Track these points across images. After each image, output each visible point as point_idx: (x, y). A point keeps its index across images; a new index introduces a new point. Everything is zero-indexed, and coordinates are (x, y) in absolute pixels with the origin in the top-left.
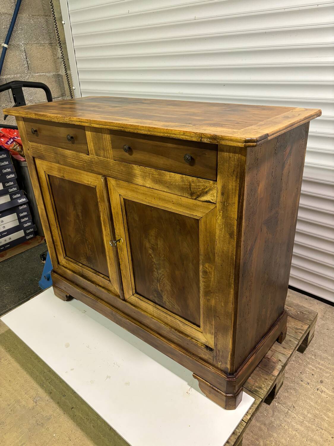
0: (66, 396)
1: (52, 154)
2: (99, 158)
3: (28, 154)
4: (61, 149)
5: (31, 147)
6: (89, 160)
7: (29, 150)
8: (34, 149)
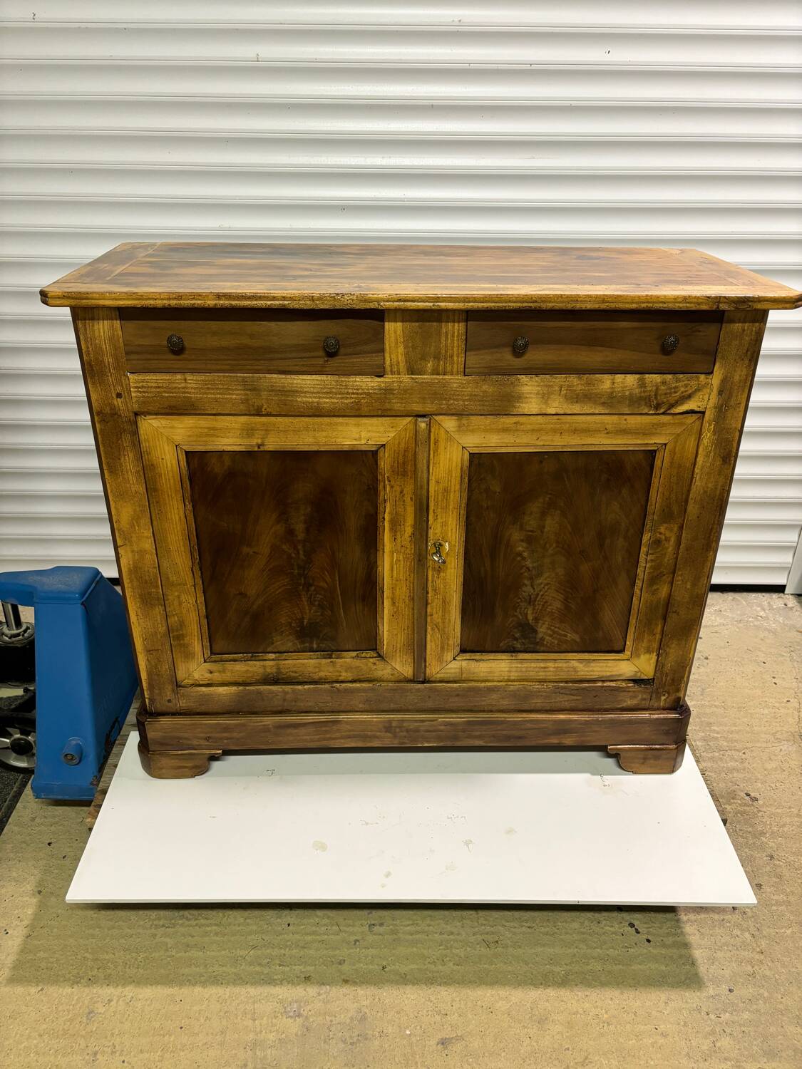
1: (232, 394)
2: (417, 378)
3: (111, 409)
4: (275, 376)
5: (136, 387)
6: (380, 389)
7: (120, 398)
8: (147, 392)
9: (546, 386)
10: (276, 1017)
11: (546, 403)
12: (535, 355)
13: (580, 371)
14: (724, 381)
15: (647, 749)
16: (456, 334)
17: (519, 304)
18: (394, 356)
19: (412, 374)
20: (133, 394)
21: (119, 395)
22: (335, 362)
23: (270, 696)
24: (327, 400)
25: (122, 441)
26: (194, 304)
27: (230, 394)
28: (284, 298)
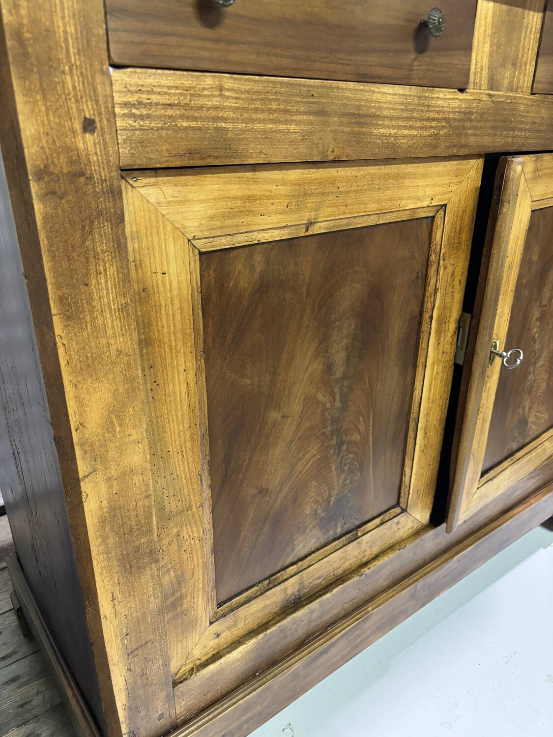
1: (291, 122)
2: (494, 95)
3: (71, 162)
5: (126, 105)
6: (460, 112)
7: (93, 131)
8: (148, 117)
16: (534, 29)
18: (479, 58)
19: (492, 89)
20: (120, 123)
21: (89, 125)
23: (295, 626)
24: (406, 132)
25: (93, 241)
27: (286, 122)
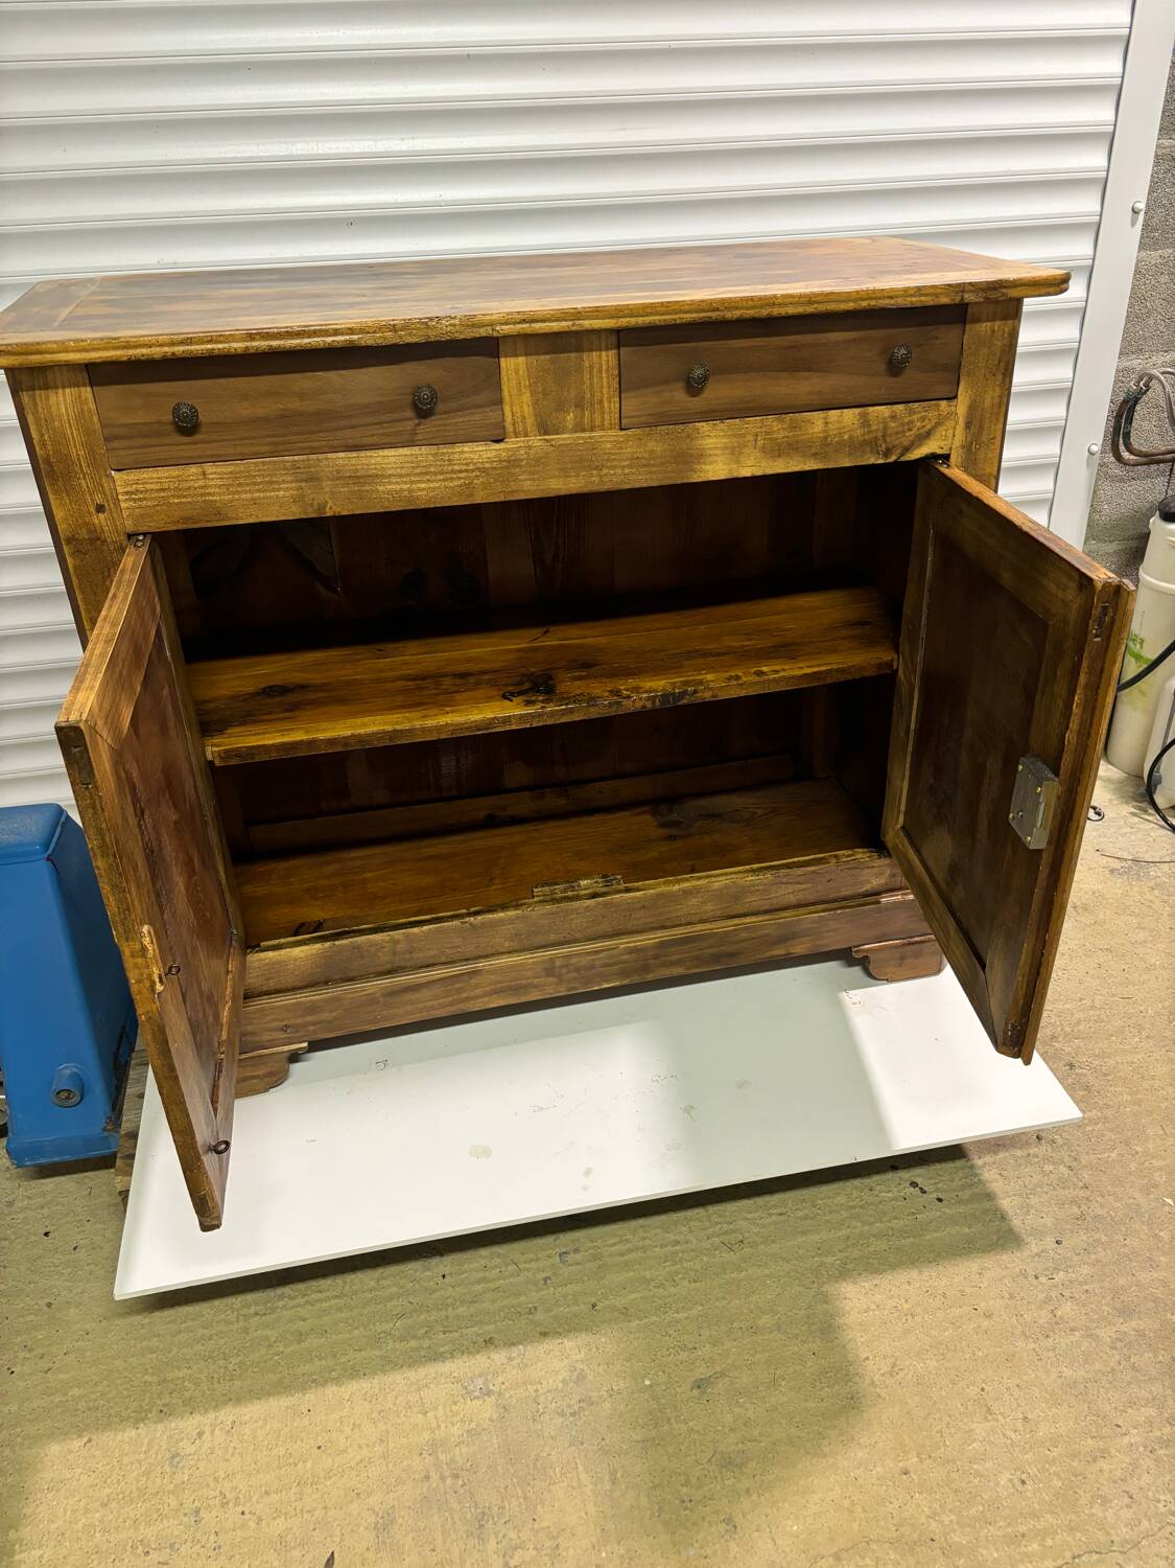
0: (536, 1308)
1: (279, 490)
2: (552, 440)
3: (90, 532)
4: (342, 455)
5: (127, 493)
6: (500, 461)
7: (103, 512)
8: (145, 499)
9: (735, 435)
10: (455, 1403)
11: (737, 462)
12: (718, 392)
13: (781, 410)
14: (972, 408)
15: (903, 945)
16: (604, 367)
17: (694, 315)
18: (517, 409)
19: (545, 434)
20: (123, 505)
21: (100, 509)
22: (429, 426)
23: (373, 949)
24: (423, 486)
26: (213, 349)
27: (273, 490)
28: (351, 331)
